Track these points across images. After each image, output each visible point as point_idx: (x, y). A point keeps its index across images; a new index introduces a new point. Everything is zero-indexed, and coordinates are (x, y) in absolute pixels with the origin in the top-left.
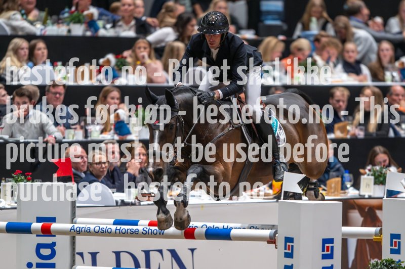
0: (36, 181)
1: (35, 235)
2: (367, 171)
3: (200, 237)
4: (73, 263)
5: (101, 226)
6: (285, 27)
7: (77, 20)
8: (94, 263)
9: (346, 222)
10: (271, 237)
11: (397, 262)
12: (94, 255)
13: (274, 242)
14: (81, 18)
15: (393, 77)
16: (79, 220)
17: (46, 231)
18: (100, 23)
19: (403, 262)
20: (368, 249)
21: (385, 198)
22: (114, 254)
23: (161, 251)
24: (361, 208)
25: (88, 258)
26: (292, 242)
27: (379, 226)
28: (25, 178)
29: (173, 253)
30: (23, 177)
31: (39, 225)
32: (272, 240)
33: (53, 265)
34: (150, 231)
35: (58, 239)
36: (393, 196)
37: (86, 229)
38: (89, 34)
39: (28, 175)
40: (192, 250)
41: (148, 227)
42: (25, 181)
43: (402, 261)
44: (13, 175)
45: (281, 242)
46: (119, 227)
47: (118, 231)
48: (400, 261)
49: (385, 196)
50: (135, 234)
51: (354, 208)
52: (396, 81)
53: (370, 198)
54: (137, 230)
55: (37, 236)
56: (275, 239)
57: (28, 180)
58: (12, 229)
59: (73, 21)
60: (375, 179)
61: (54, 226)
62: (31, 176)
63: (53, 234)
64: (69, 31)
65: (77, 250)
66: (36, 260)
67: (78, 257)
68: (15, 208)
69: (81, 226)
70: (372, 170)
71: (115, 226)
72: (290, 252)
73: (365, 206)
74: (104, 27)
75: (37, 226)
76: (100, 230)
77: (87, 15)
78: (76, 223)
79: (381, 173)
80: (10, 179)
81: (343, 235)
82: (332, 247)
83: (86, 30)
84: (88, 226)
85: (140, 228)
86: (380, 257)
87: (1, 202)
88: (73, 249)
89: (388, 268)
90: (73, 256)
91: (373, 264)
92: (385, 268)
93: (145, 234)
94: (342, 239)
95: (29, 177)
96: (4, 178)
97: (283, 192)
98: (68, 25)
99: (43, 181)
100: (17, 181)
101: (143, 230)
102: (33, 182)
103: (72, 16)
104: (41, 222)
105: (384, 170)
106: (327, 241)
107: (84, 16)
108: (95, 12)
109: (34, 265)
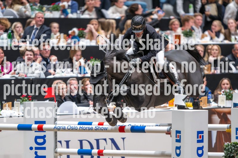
0: (34, 101)
1: (34, 131)
2: (222, 92)
3: (128, 131)
4: (56, 147)
5: (72, 126)
7: (56, 9)
8: (68, 147)
9: (210, 121)
10: (168, 131)
12: (67, 142)
13: (170, 134)
14: (58, 7)
15: (236, 39)
16: (58, 122)
17: (40, 129)
18: (69, 11)
20: (223, 137)
21: (232, 108)
23: (105, 140)
24: (219, 114)
25: (64, 144)
26: (180, 133)
27: (229, 124)
28: (28, 99)
29: (113, 140)
30: (27, 99)
32: (168, 133)
33: (45, 148)
34: (99, 128)
35: (47, 133)
36: (237, 107)
37: (63, 128)
38: (63, 17)
40: (123, 139)
41: (98, 126)
42: (28, 101)
44: (21, 97)
46: (81, 126)
47: (81, 128)
49: (233, 106)
50: (91, 130)
51: (215, 114)
52: (237, 41)
53: (224, 107)
54: (92, 128)
55: (35, 132)
56: (170, 132)
57: (30, 100)
58: (21, 128)
59: (54, 10)
60: (227, 97)
61: (45, 126)
63: (44, 131)
65: (58, 140)
66: (35, 145)
67: (58, 144)
68: (23, 116)
69: (60, 126)
70: (225, 92)
71: (79, 126)
72: (179, 139)
73: (221, 112)
75: (35, 126)
76: (71, 128)
77: (62, 6)
78: (56, 124)
79: (230, 94)
80: (19, 100)
81: (209, 129)
82: (203, 136)
83: (61, 15)
84: (64, 126)
85: (93, 126)
86: (230, 141)
87: (14, 113)
88: (56, 139)
89: (235, 148)
90: (56, 143)
91: (226, 145)
92: (233, 148)
93: (97, 130)
94: (209, 131)
95: (30, 98)
96: (16, 99)
97: (174, 105)
98: (51, 12)
99: (38, 101)
100: (23, 101)
101: (95, 127)
102: (32, 101)
103: (53, 6)
104: (37, 124)
105: (232, 92)
106: (200, 133)
107: (60, 7)
108: (66, 4)
109: (34, 148)
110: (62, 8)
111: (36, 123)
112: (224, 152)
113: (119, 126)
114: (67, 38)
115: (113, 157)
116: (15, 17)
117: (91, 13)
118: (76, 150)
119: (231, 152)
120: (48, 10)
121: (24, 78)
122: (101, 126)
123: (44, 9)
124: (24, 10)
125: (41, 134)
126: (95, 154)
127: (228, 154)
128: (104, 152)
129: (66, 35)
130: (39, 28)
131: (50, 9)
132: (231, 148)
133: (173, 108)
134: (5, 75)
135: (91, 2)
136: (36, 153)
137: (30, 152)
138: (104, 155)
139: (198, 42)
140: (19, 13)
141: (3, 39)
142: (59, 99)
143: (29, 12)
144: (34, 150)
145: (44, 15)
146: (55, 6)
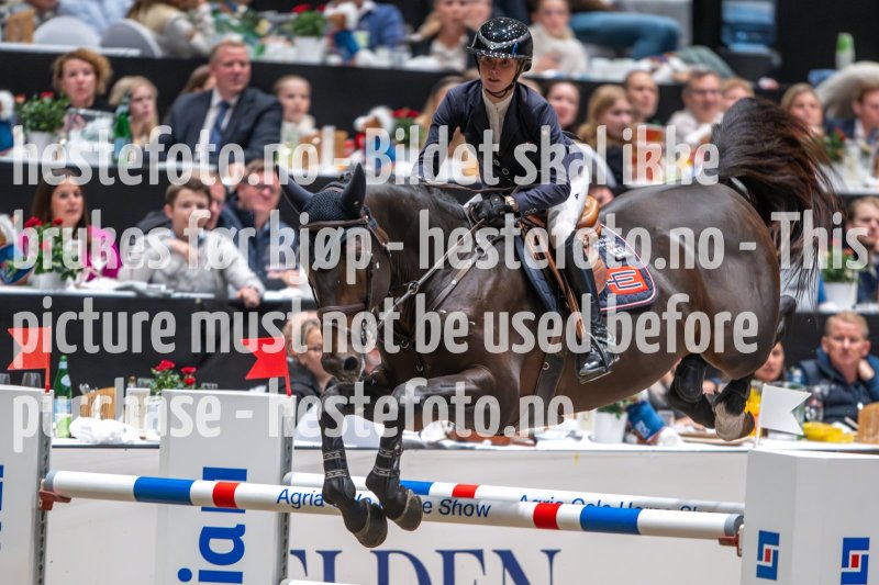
0: (206, 388)
1: (200, 508)
3: (569, 526)
4: (283, 572)
6: (776, 60)
7: (309, 28)
8: (329, 575)
10: (728, 531)
12: (329, 558)
13: (735, 542)
14: (319, 23)
16: (295, 476)
17: (224, 500)
18: (361, 38)
22: (374, 558)
23: (479, 554)
25: (316, 563)
26: (776, 542)
28: (182, 379)
29: (508, 559)
30: (176, 377)
31: (209, 486)
32: (730, 538)
33: (237, 577)
34: (457, 507)
35: (249, 519)
37: (314, 499)
38: (335, 60)
39: (188, 373)
40: (551, 554)
41: (454, 499)
42: (181, 385)
44: (154, 371)
45: (750, 541)
54: (428, 505)
55: (204, 509)
56: (737, 536)
57: (188, 384)
58: (148, 492)
59: (300, 31)
61: (243, 490)
62: (194, 374)
63: (240, 507)
65: (292, 546)
66: (199, 564)
67: (293, 561)
68: (157, 447)
69: (303, 491)
72: (770, 564)
75: (202, 488)
77: (333, 19)
78: (289, 484)
80: (147, 381)
82: (865, 558)
83: (329, 53)
85: (434, 500)
87: (125, 430)
88: (284, 542)
90: (283, 557)
93: (446, 515)
95: (190, 377)
96: (133, 378)
97: (758, 431)
98: (290, 40)
99: (220, 388)
100: (161, 385)
101: (442, 504)
102: (198, 387)
103: (298, 19)
104: (213, 480)
106: (855, 544)
107: (325, 21)
108: (349, 11)
109: (195, 576)
110: (332, 28)
111: (209, 474)
113: (536, 503)
114: (347, 146)
116: (147, 54)
117: (451, 53)
120: (278, 29)
121: (169, 295)
122: (464, 501)
123: (265, 26)
124: (184, 25)
125: (226, 520)
129: (343, 135)
130: (233, 101)
131: (288, 27)
133: (753, 442)
134: (94, 283)
135: (456, 7)
139: (867, 186)
140: (164, 39)
141: (94, 137)
142: (307, 385)
143: (206, 35)
144: (195, 583)
145: (262, 49)
146: (306, 16)
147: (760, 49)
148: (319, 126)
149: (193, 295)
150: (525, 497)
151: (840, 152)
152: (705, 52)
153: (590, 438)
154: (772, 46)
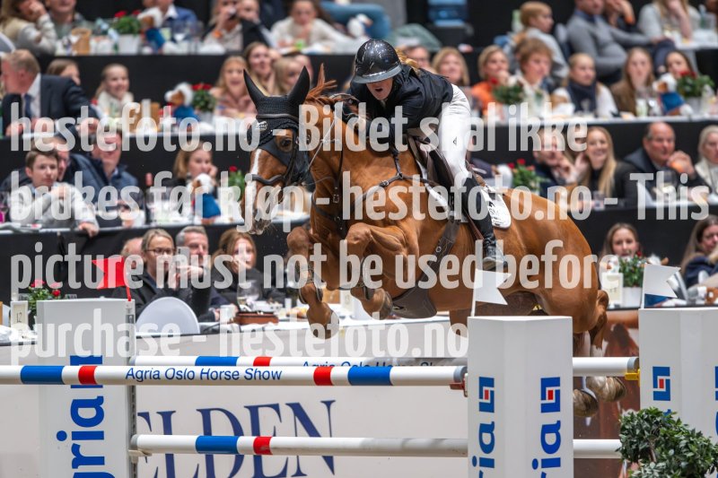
0: (69, 298)
1: (69, 386)
3: (340, 382)
4: (133, 430)
5: (177, 369)
6: (470, 30)
7: (127, 28)
8: (168, 429)
10: (456, 379)
11: (666, 414)
12: (167, 417)
13: (462, 387)
14: (135, 24)
15: (650, 108)
16: (138, 358)
17: (87, 379)
18: (166, 33)
19: (675, 413)
21: (642, 308)
22: (200, 415)
23: (276, 407)
25: (157, 421)
26: (492, 385)
27: (633, 355)
28: (50, 292)
29: (297, 409)
30: (46, 291)
31: (75, 370)
32: (458, 384)
33: (100, 435)
34: (258, 374)
35: (107, 392)
36: (656, 305)
37: (153, 374)
38: (147, 51)
40: (328, 404)
41: (254, 368)
42: (50, 297)
43: (673, 411)
44: (30, 288)
45: (472, 385)
46: (206, 369)
47: (205, 376)
48: (669, 411)
49: (643, 305)
50: (232, 379)
52: (655, 115)
53: (618, 308)
54: (236, 373)
55: (72, 387)
56: (464, 382)
57: (55, 296)
58: (32, 376)
60: (625, 277)
61: (100, 370)
62: (59, 288)
63: (99, 383)
64: (116, 47)
65: (139, 409)
66: (71, 427)
67: (140, 421)
69: (144, 369)
71: (200, 368)
72: (488, 401)
74: (173, 40)
75: (72, 371)
76: (176, 375)
77: (144, 20)
78: (133, 364)
79: (635, 267)
80: (25, 295)
81: (575, 371)
82: (558, 392)
83: (143, 45)
84: (156, 368)
85: (241, 369)
86: (637, 407)
87: (10, 332)
88: (132, 406)
89: (651, 425)
90: (133, 419)
91: (626, 418)
92: (646, 425)
93: (250, 380)
94: (575, 378)
96: (14, 293)
99: (79, 297)
100: (36, 298)
101: (246, 372)
102: (63, 297)
103: (119, 22)
104: (77, 365)
105: (640, 262)
106: (549, 383)
107: (139, 23)
108: (156, 14)
109: (69, 436)
110: (145, 28)
111: (75, 360)
112: (620, 438)
113: (315, 368)
115: (300, 457)
118: (191, 439)
119: (640, 438)
121: (37, 231)
122: (262, 369)
124: (34, 33)
125: (89, 394)
126: (247, 450)
127: (632, 443)
128: (274, 442)
129: (155, 105)
132: (640, 426)
136: (75, 449)
137: (59, 448)
138: (272, 451)
143: (50, 38)
144: (69, 442)
146: (124, 19)
147: (457, 24)
148: (137, 99)
149: (54, 230)
150: (306, 363)
151: (521, 95)
152: (417, 28)
153: (351, 317)
154: (466, 21)
